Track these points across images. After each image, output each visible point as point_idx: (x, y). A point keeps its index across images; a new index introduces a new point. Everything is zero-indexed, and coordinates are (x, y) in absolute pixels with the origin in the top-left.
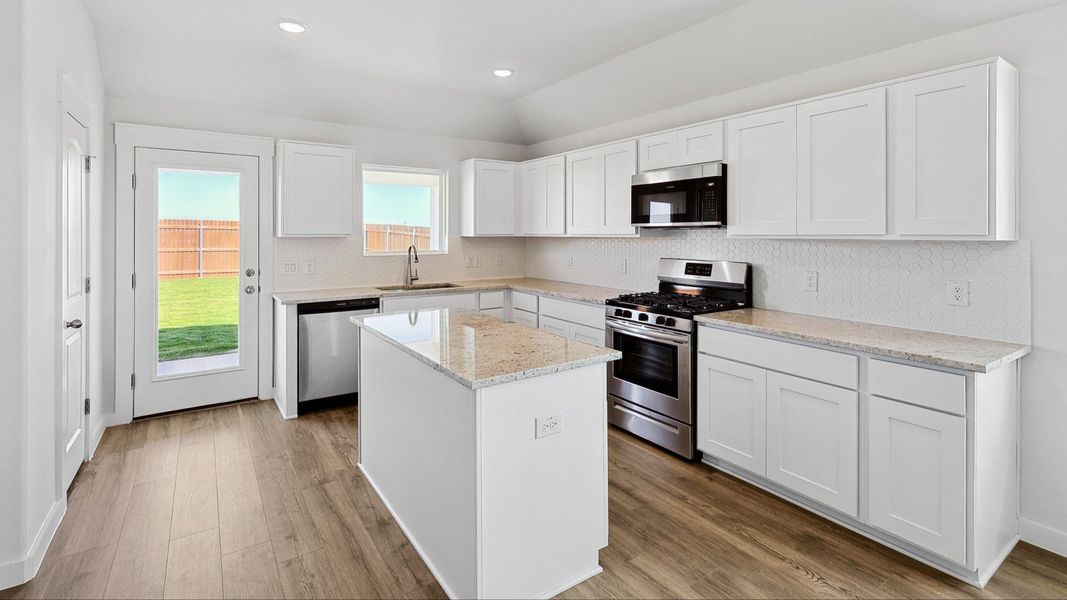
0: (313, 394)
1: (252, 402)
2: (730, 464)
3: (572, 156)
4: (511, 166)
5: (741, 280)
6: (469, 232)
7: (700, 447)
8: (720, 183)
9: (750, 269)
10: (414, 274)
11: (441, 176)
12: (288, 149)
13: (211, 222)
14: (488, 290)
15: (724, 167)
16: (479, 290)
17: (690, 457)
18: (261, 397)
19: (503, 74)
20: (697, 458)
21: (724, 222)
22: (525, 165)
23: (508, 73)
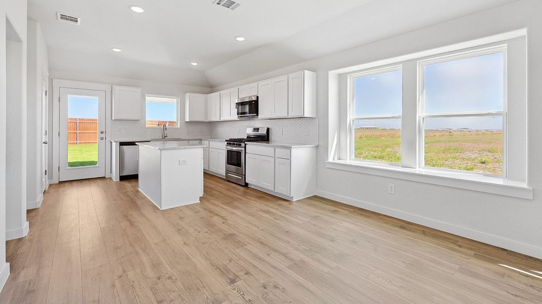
0: (125, 173)
1: (103, 178)
2: (255, 186)
3: (222, 92)
4: (203, 96)
5: (265, 132)
6: (187, 120)
7: (247, 181)
8: (257, 102)
9: (268, 130)
10: (166, 135)
11: (177, 99)
12: (116, 89)
13: (83, 119)
14: (192, 140)
15: (258, 97)
16: (189, 140)
17: (244, 185)
18: (106, 177)
19: (195, 64)
20: (246, 185)
21: (257, 115)
22: (209, 95)
23: (197, 64)
